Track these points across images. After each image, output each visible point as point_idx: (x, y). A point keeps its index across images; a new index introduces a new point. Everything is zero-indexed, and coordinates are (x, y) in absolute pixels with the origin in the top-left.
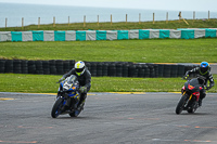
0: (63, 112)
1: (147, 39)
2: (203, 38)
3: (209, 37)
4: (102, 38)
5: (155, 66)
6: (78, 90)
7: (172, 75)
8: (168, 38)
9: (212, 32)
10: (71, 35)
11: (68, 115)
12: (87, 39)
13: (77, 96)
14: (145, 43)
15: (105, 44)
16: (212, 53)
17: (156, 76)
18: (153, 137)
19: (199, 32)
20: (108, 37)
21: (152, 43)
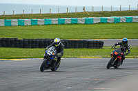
0: (47, 68)
1: (63, 24)
2: (99, 23)
3: (103, 23)
4: (35, 24)
5: (69, 41)
6: (56, 55)
7: (80, 47)
8: (76, 24)
9: (104, 19)
10: (15, 22)
11: (50, 70)
12: (25, 24)
13: (56, 59)
14: (62, 26)
15: (36, 27)
16: (105, 33)
17: (69, 48)
18: (68, 86)
19: (97, 20)
20: (38, 23)
21: (66, 26)
